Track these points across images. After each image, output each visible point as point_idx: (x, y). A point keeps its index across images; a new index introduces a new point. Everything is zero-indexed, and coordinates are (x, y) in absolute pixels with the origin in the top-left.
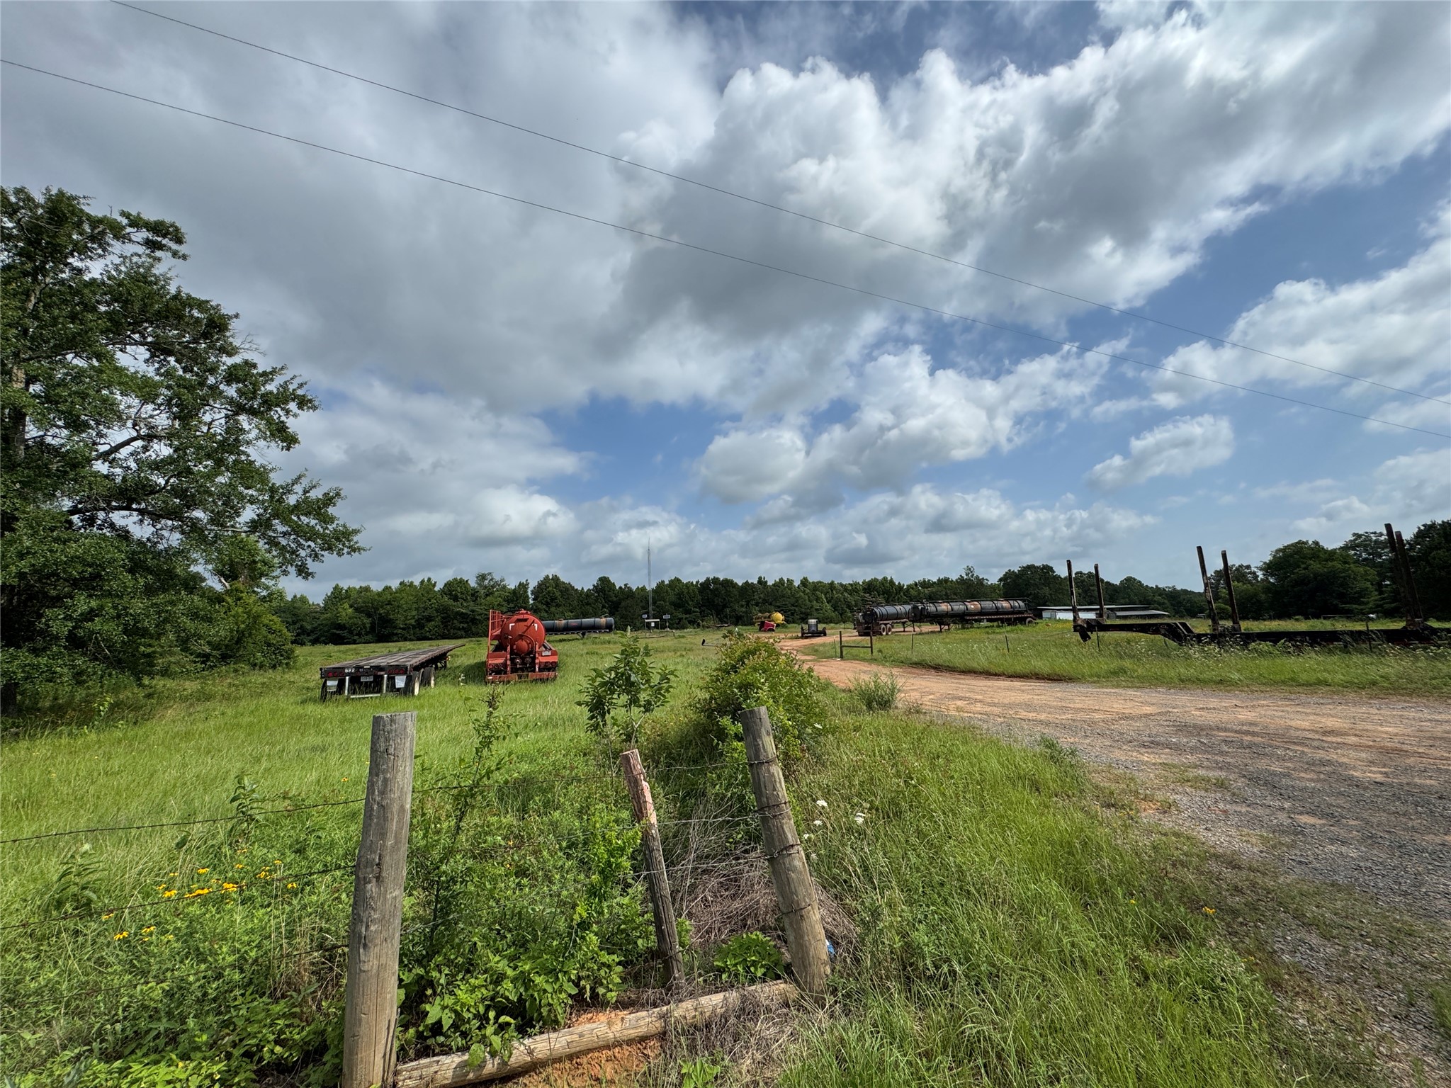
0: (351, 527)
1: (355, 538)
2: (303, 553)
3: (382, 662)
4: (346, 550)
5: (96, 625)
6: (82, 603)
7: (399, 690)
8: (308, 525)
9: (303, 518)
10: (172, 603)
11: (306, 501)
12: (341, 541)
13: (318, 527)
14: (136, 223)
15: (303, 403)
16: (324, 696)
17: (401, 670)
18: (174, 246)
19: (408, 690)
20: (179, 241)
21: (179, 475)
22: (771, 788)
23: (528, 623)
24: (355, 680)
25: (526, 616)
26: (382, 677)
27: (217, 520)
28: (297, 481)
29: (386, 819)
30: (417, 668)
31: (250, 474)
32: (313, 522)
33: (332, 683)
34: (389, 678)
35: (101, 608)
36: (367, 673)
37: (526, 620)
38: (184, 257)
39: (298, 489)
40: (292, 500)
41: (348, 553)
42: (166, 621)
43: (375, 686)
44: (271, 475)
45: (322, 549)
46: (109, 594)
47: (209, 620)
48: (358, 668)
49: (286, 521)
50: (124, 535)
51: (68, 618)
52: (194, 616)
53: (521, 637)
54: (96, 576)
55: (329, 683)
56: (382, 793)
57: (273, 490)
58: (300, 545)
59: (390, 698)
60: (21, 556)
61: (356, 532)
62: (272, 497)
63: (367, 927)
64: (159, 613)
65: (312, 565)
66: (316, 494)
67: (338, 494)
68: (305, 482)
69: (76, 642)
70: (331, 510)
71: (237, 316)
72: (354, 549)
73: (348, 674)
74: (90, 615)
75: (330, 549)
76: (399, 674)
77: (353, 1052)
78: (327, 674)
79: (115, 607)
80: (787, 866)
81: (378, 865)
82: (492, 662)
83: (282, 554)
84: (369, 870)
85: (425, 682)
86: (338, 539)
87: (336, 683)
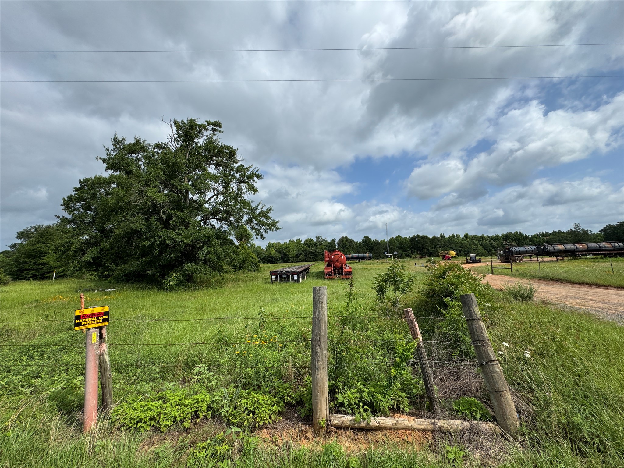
0: (276, 220)
1: (277, 225)
2: (262, 231)
3: (289, 270)
4: (275, 229)
5: (210, 256)
6: (206, 249)
7: (295, 280)
8: (263, 220)
9: (261, 218)
10: (228, 249)
11: (262, 212)
12: (273, 226)
13: (266, 221)
14: (209, 123)
15: (259, 177)
16: (272, 281)
17: (295, 273)
18: (219, 129)
19: (298, 281)
20: (220, 127)
21: (226, 206)
22: (480, 332)
23: (339, 255)
24: (281, 276)
25: (338, 253)
26: (289, 275)
27: (237, 220)
28: (258, 205)
29: (321, 325)
30: (300, 272)
31: (246, 204)
32: (264, 219)
33: (274, 277)
34: (292, 276)
35: (211, 250)
36: (284, 274)
37: (338, 254)
38: (222, 132)
39: (259, 208)
40: (258, 212)
41: (276, 230)
42: (227, 255)
43: (287, 279)
44: (251, 204)
45: (267, 229)
46: (212, 246)
47: (238, 254)
48: (281, 272)
49: (256, 220)
50: (214, 227)
51: (203, 254)
52: (234, 253)
53: (337, 261)
54: (209, 240)
55: (273, 277)
56: (318, 315)
57: (252, 209)
58: (261, 228)
59: (293, 283)
60: (192, 235)
61: (277, 222)
62: (252, 211)
63: (317, 362)
64: (225, 252)
65: (265, 235)
66: (264, 209)
67: (271, 209)
68: (261, 205)
69: (206, 262)
70: (269, 215)
71: (238, 149)
72: (277, 229)
73: (279, 274)
74: (208, 253)
75: (270, 229)
76: (295, 274)
77: (316, 406)
78: (273, 273)
79: (214, 250)
80: (491, 370)
81: (319, 341)
82: (327, 271)
83: (256, 231)
84: (316, 342)
85: (303, 278)
86: (272, 225)
87: (275, 277)
